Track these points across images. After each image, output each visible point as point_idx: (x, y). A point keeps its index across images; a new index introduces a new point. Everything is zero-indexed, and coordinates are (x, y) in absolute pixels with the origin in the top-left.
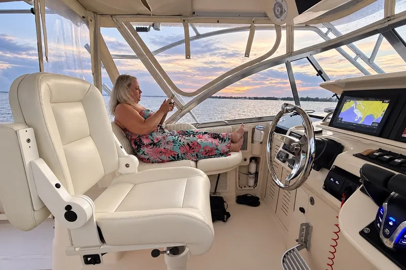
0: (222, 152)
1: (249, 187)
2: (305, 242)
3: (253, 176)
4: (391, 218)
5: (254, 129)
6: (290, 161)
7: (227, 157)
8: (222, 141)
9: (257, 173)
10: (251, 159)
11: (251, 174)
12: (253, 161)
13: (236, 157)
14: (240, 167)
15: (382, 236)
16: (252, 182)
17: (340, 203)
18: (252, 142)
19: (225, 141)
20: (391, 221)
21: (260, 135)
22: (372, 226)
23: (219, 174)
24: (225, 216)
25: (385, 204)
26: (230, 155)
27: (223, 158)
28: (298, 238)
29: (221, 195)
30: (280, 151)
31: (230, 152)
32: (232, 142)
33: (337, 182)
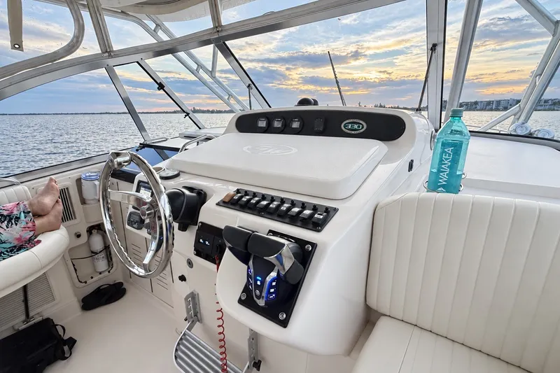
0: (16, 243)
1: (100, 273)
2: (195, 316)
3: (103, 255)
4: (258, 278)
5: (79, 181)
6: (148, 227)
7: (33, 249)
8: (10, 220)
9: (107, 248)
10: (90, 230)
11: (96, 253)
12: (94, 232)
13: (53, 242)
14: (71, 250)
15: (255, 298)
16: (102, 264)
17: (216, 266)
18: (83, 202)
19: (18, 219)
20: (259, 280)
21: (92, 190)
22: (246, 290)
23: (25, 288)
24: (66, 348)
25: (251, 263)
26: (39, 242)
27: (23, 255)
28: (185, 315)
29: (46, 315)
30: (131, 214)
31: (36, 237)
32: (37, 215)
33: (207, 243)
